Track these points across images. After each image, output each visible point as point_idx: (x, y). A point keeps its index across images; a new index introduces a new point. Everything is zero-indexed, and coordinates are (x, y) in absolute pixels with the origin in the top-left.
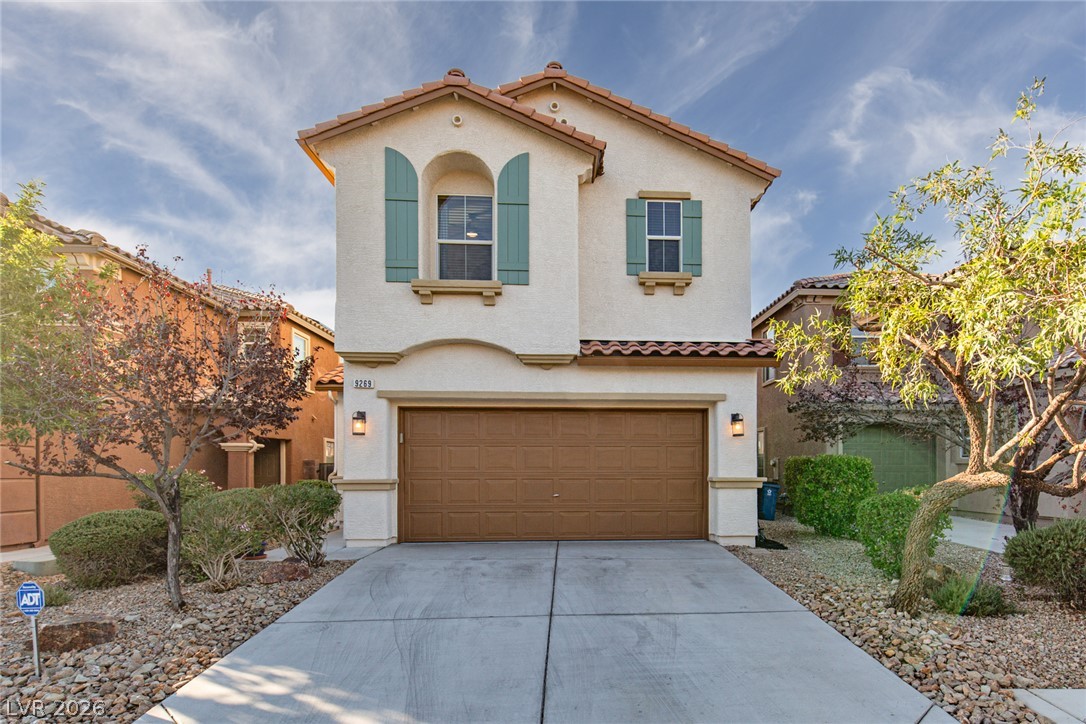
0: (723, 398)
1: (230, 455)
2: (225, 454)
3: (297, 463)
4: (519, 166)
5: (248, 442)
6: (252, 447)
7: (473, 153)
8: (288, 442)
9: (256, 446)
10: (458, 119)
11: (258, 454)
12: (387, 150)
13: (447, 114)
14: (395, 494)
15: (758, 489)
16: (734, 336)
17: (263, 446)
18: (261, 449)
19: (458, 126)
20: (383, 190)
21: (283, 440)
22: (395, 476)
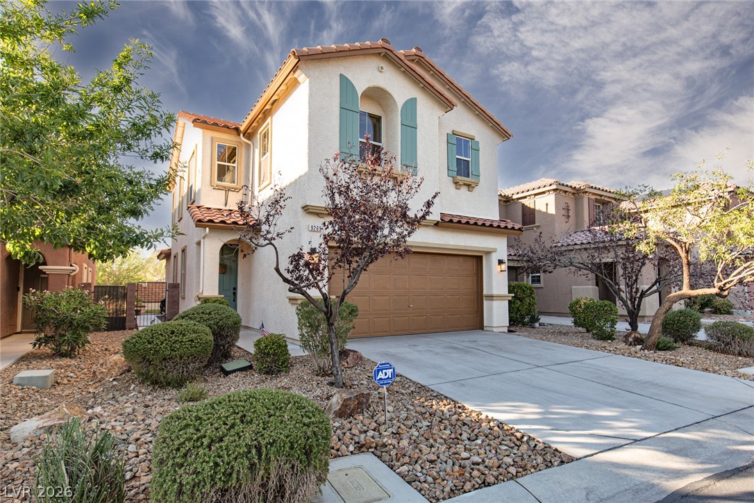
0: (495, 250)
1: (51, 277)
4: (411, 104)
5: (71, 265)
7: (388, 91)
10: (382, 68)
12: (341, 75)
13: (375, 63)
15: (509, 301)
16: (493, 216)
19: (381, 72)
20: (338, 101)
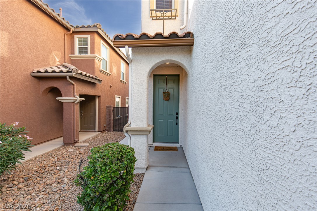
1: (64, 104)
2: (61, 104)
3: (103, 107)
5: (74, 97)
6: (77, 100)
8: (99, 97)
9: (79, 99)
11: (81, 104)
17: (84, 99)
18: (83, 101)
21: (97, 96)
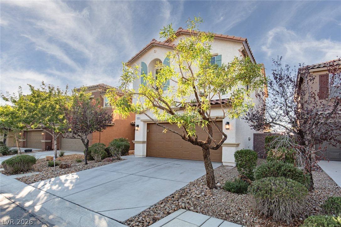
12: (142, 63)
14: (145, 145)
19: (155, 52)
20: (141, 72)
22: (146, 140)
